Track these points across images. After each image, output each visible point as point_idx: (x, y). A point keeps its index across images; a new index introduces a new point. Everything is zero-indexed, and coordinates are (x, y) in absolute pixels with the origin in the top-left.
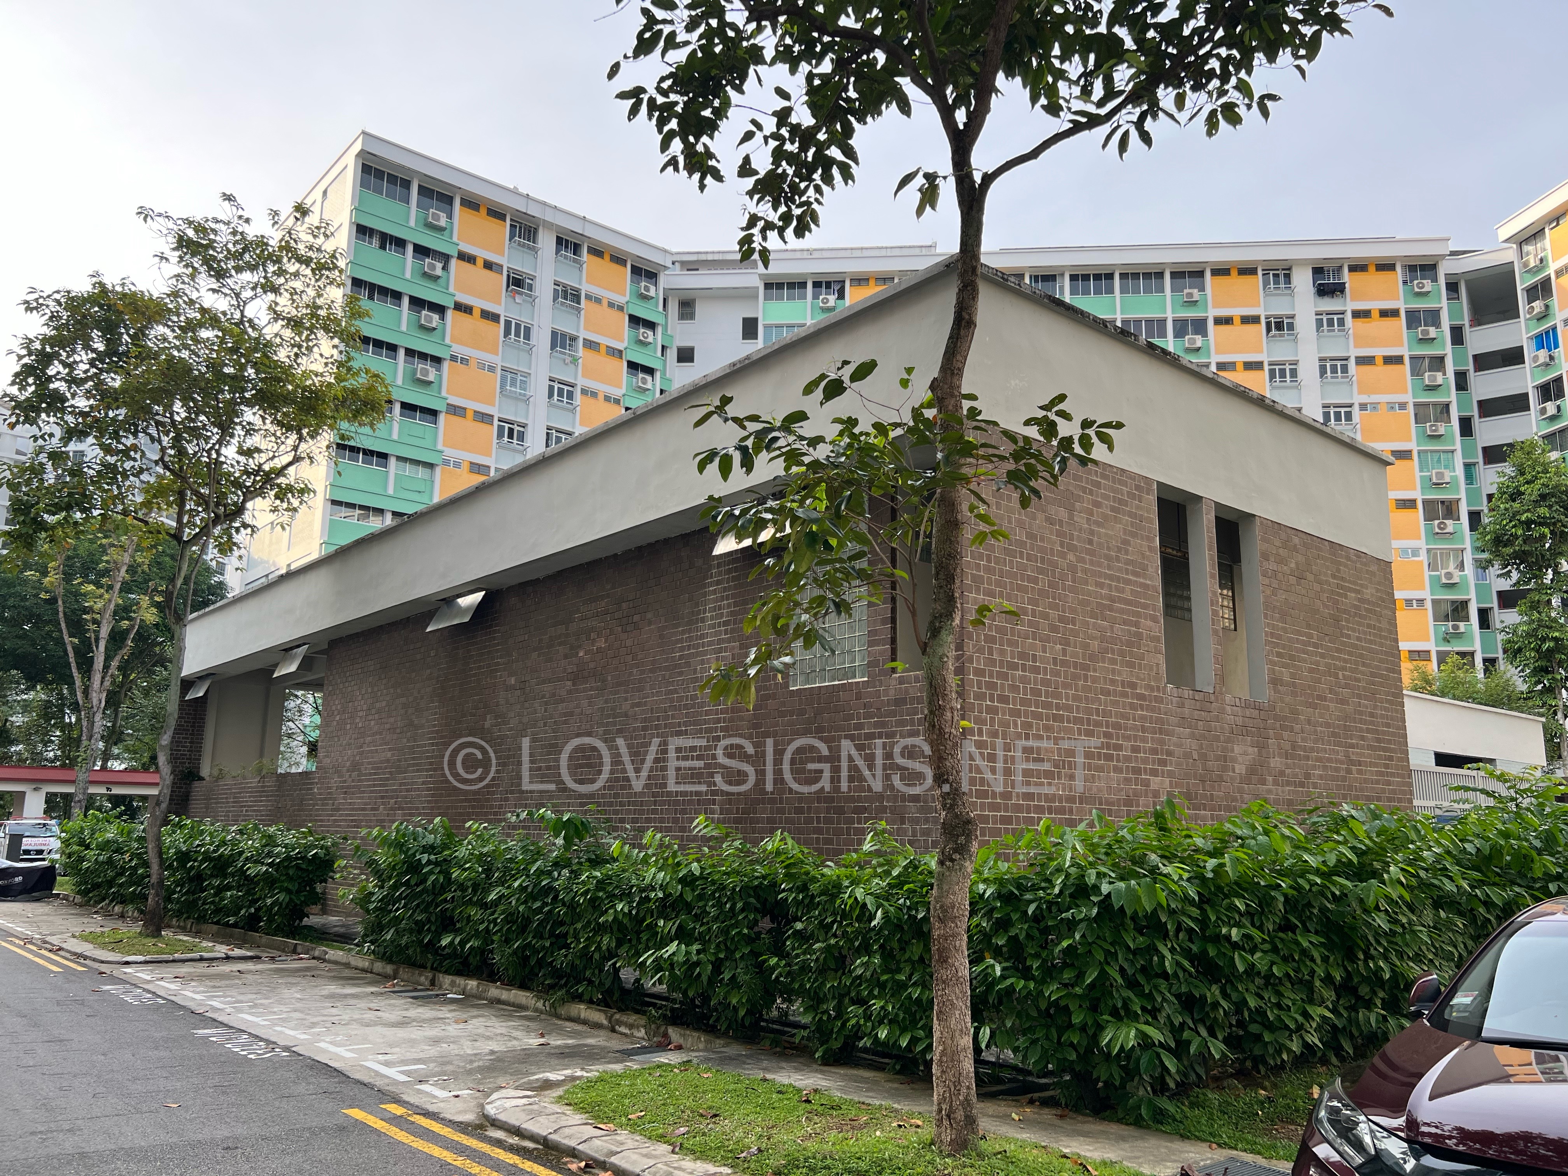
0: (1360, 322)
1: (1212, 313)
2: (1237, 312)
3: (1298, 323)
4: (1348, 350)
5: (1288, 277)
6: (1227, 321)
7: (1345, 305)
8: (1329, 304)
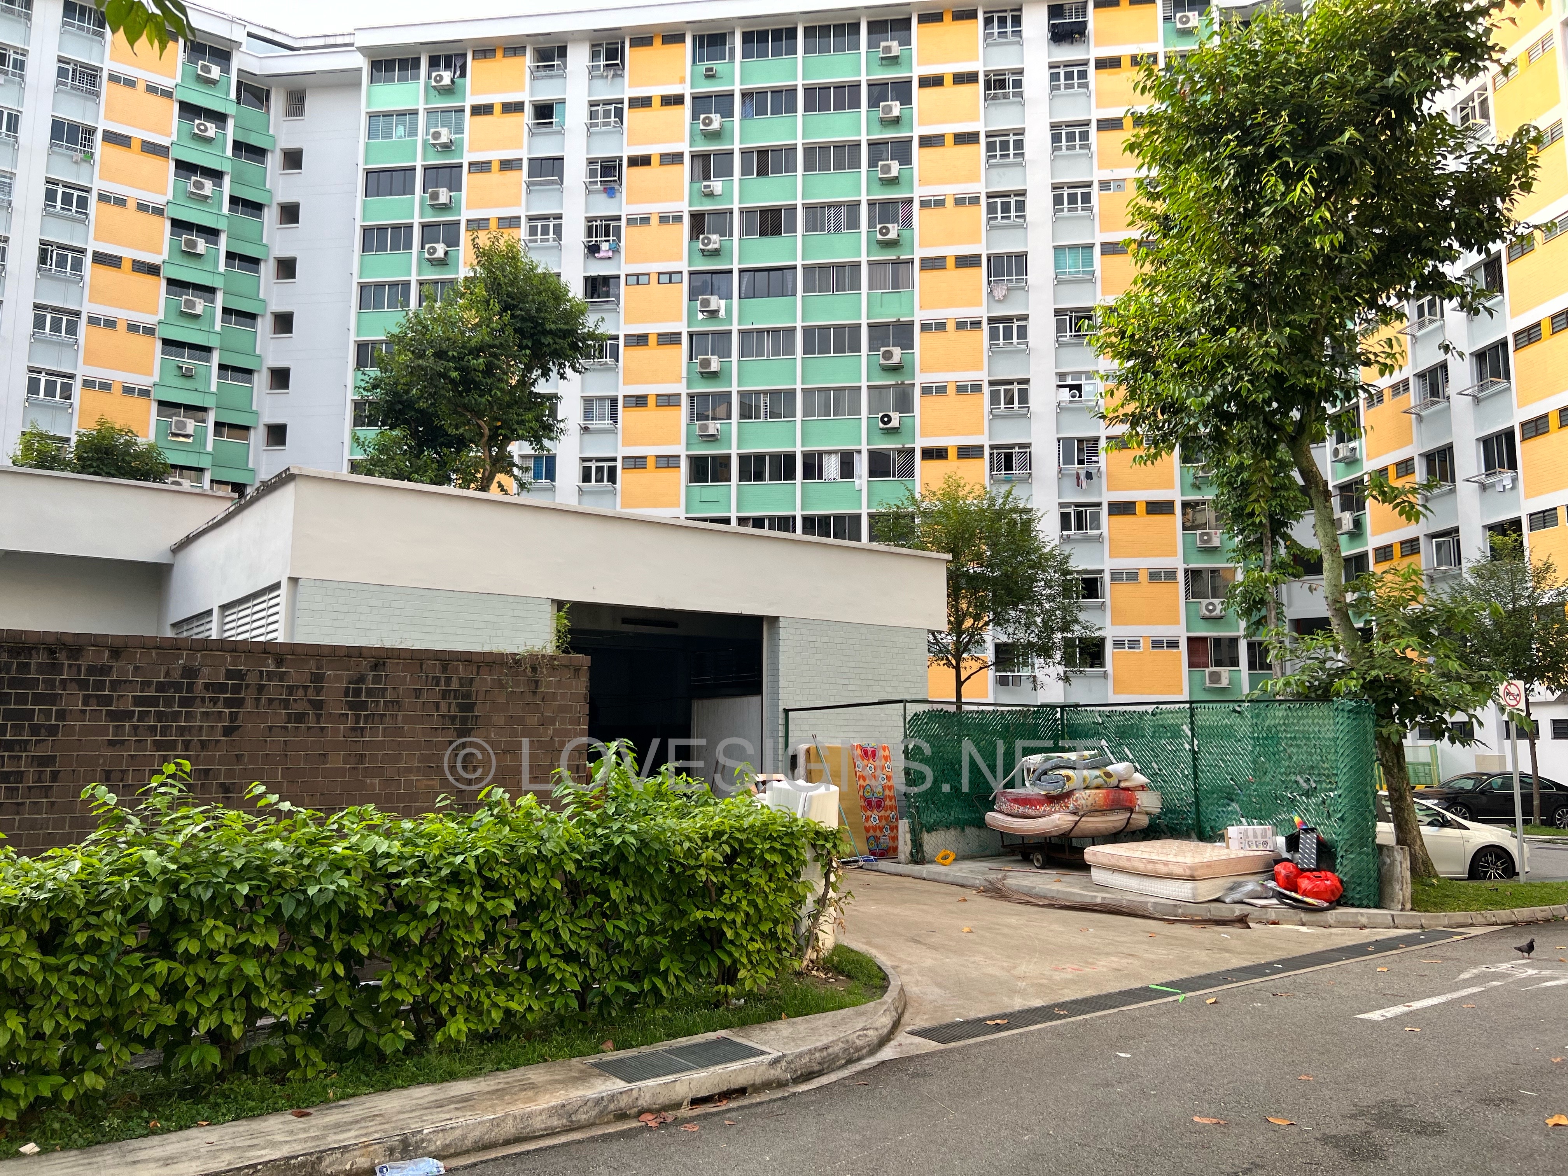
0: (1105, 73)
1: (917, 71)
2: (948, 69)
3: (1027, 80)
4: (1089, 112)
5: (1017, 21)
6: (936, 81)
7: (1088, 53)
8: (1068, 53)
